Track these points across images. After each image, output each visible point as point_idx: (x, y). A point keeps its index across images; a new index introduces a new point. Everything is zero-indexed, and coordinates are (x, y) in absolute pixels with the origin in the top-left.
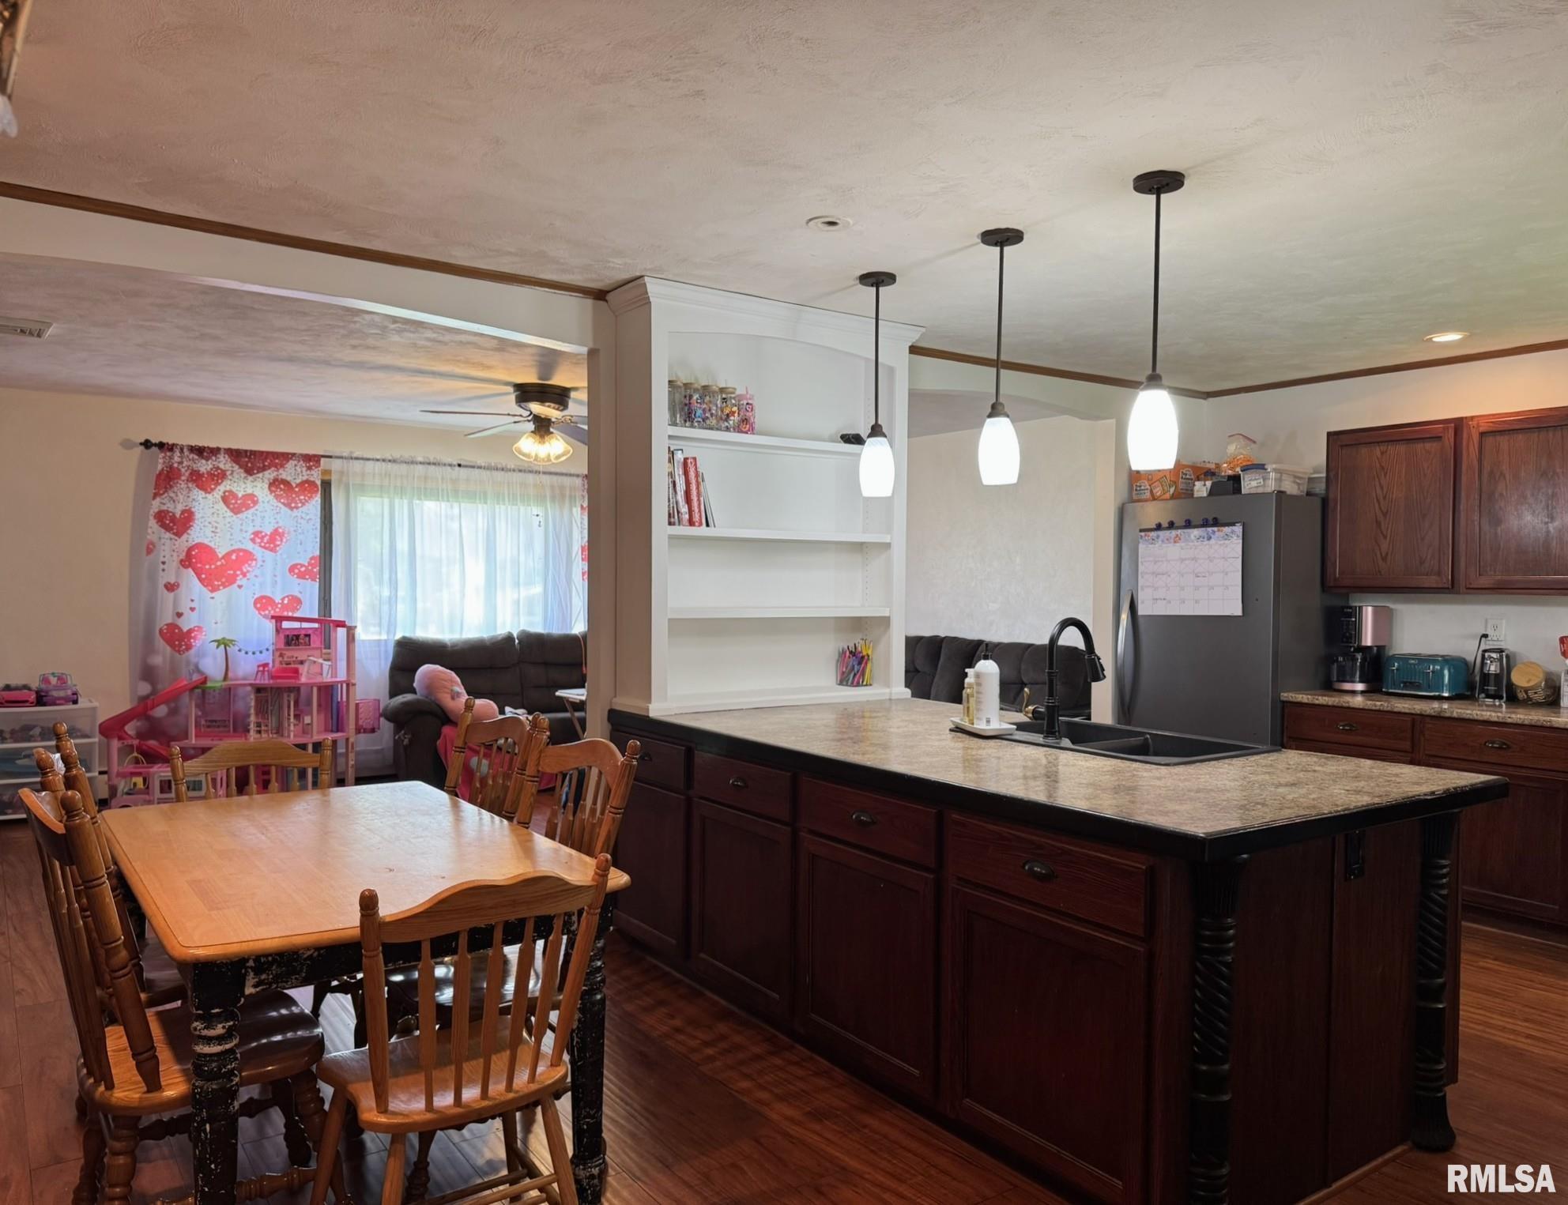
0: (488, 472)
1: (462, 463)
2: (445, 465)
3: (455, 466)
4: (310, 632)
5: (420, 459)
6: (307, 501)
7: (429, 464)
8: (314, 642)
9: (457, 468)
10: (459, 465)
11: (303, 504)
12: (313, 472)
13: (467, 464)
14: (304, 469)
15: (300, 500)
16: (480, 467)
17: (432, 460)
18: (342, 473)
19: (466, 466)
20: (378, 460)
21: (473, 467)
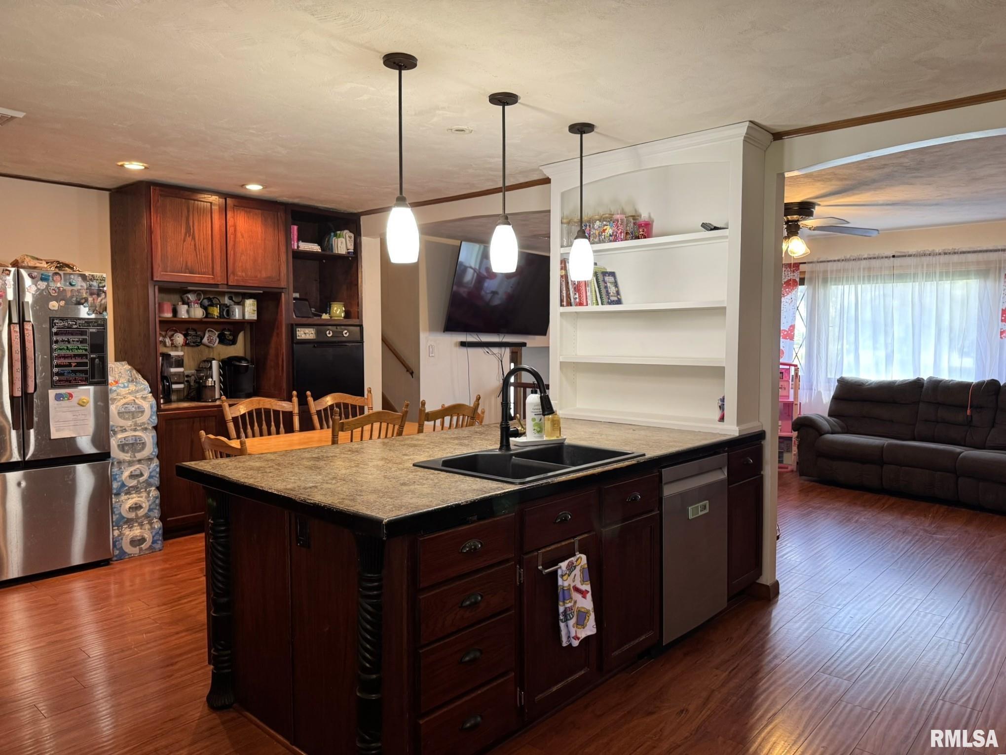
0: (918, 259)
1: (896, 255)
2: (882, 258)
3: (890, 257)
4: (783, 371)
5: (866, 256)
6: (790, 292)
7: (870, 258)
8: (785, 377)
9: (892, 259)
10: (894, 256)
11: (788, 294)
12: (795, 274)
13: (899, 254)
14: (789, 273)
15: (786, 291)
16: (910, 256)
17: (872, 256)
18: (812, 272)
19: (899, 257)
20: (835, 261)
21: (905, 256)
